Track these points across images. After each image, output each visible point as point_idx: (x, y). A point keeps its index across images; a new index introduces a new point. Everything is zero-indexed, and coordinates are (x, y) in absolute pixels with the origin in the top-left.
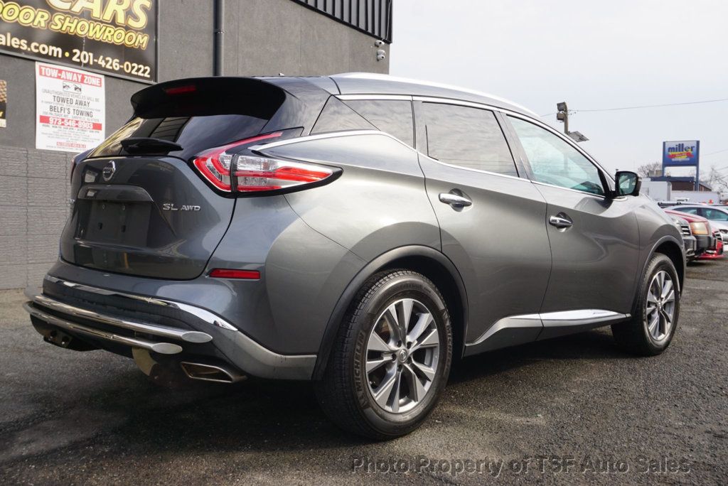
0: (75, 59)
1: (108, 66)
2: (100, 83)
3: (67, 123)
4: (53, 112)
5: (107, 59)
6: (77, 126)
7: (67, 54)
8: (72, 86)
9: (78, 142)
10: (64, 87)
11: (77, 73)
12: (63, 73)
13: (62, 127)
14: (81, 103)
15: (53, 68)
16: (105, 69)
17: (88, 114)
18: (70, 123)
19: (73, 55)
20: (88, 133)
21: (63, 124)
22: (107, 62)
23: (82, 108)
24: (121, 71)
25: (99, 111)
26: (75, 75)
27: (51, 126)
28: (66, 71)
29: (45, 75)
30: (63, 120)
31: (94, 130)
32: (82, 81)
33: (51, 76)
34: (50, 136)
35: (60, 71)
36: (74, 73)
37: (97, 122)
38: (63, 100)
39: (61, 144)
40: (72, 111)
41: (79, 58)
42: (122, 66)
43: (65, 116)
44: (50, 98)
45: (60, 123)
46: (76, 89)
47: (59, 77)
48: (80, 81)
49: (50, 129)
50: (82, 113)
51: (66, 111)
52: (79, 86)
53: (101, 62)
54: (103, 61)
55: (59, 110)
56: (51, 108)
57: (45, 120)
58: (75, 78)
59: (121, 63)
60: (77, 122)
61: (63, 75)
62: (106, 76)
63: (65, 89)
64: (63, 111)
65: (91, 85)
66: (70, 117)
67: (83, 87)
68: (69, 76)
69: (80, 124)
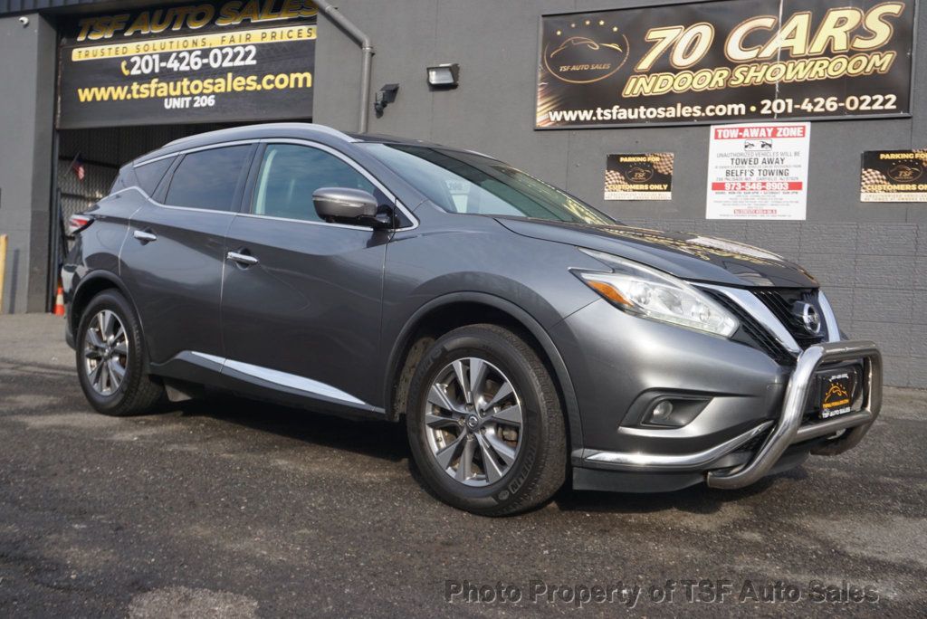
0: (764, 111)
1: (818, 109)
2: (804, 133)
3: (748, 187)
4: (730, 177)
5: (816, 100)
6: (764, 189)
7: (753, 109)
8: (758, 143)
9: (765, 208)
10: (746, 147)
11: (765, 128)
12: (746, 131)
13: (743, 192)
14: (770, 161)
15: (732, 129)
16: (813, 113)
17: (781, 173)
18: (754, 186)
19: (760, 107)
20: (781, 195)
21: (743, 189)
22: (815, 105)
23: (773, 167)
24: (841, 110)
25: (800, 166)
26: (763, 130)
27: (727, 192)
28: (749, 128)
29: (722, 138)
30: (743, 184)
31: (791, 191)
32: (774, 134)
33: (729, 138)
34: (725, 204)
35: (741, 130)
36: (760, 128)
37: (796, 181)
38: (744, 162)
39: (740, 211)
40: (756, 173)
41: (770, 108)
42: (841, 104)
43: (746, 179)
44: (727, 162)
45: (740, 187)
46: (763, 146)
47: (740, 137)
48: (770, 135)
49: (726, 196)
50: (772, 173)
51: (748, 173)
52: (769, 142)
53: (806, 106)
54: (810, 105)
55: (739, 173)
56: (727, 173)
57: (719, 187)
58: (763, 133)
59: (841, 99)
60: (764, 184)
61: (746, 133)
62: (812, 121)
63: (747, 149)
64: (743, 174)
65: (789, 137)
66: (753, 179)
67: (774, 141)
68: (754, 133)
69: (768, 186)
